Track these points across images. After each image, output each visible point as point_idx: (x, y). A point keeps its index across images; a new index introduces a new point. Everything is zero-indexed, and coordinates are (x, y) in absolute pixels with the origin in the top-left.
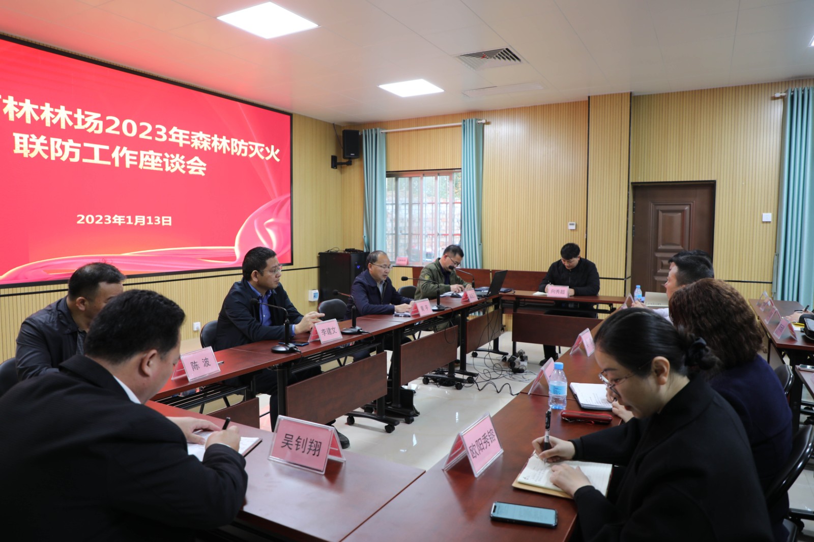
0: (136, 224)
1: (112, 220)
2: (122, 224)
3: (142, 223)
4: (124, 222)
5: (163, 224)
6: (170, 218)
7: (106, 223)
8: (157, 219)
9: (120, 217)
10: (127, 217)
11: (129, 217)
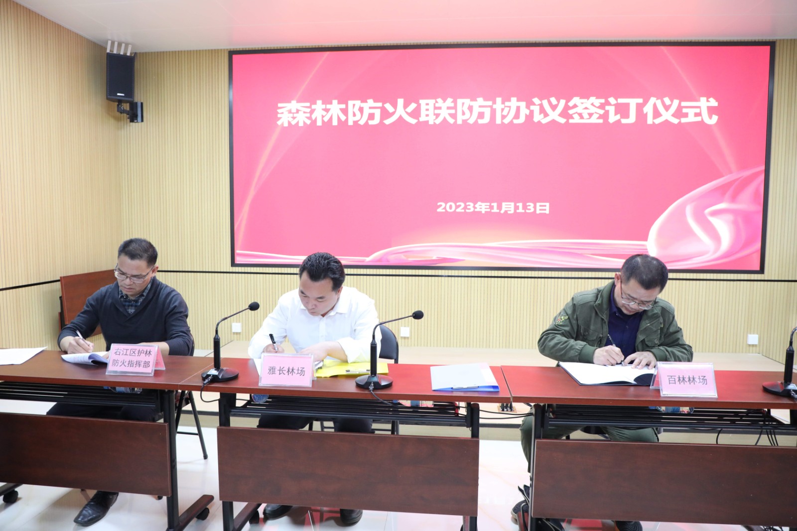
0: (502, 212)
1: (475, 208)
2: (486, 212)
3: (510, 211)
4: (489, 210)
5: (538, 212)
6: (548, 204)
7: (467, 211)
8: (530, 206)
9: (484, 204)
10: (492, 204)
11: (495, 205)
